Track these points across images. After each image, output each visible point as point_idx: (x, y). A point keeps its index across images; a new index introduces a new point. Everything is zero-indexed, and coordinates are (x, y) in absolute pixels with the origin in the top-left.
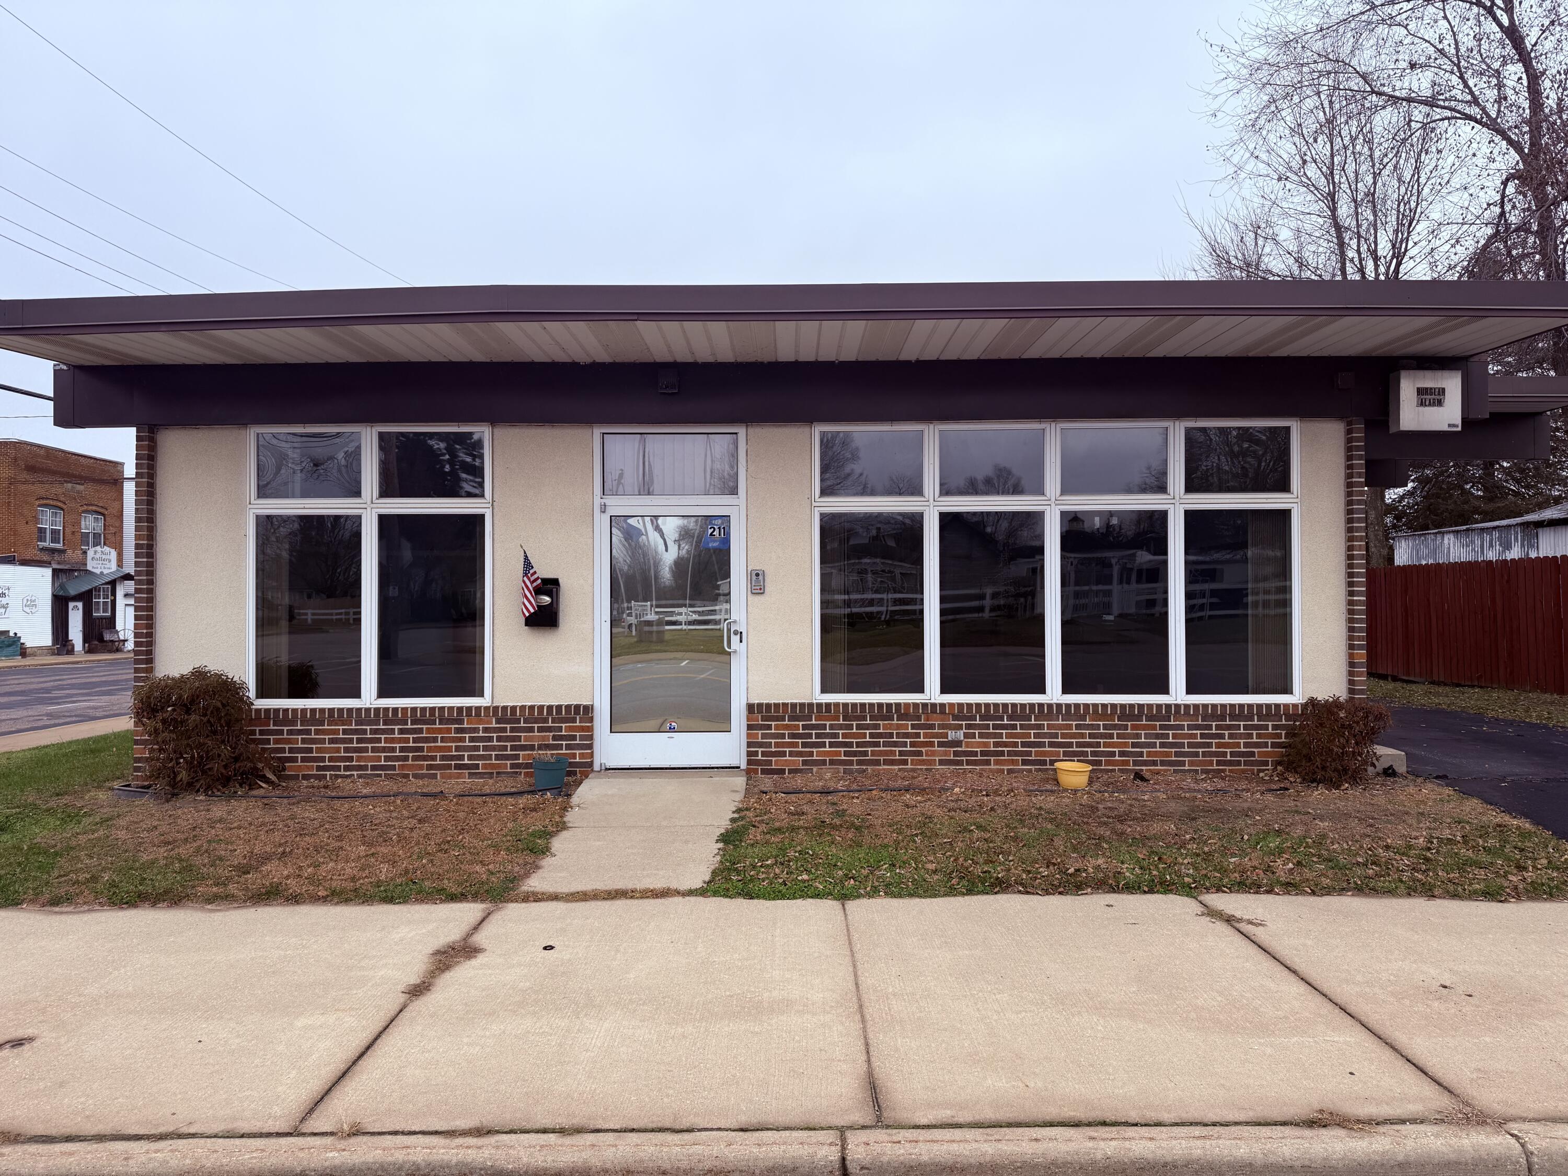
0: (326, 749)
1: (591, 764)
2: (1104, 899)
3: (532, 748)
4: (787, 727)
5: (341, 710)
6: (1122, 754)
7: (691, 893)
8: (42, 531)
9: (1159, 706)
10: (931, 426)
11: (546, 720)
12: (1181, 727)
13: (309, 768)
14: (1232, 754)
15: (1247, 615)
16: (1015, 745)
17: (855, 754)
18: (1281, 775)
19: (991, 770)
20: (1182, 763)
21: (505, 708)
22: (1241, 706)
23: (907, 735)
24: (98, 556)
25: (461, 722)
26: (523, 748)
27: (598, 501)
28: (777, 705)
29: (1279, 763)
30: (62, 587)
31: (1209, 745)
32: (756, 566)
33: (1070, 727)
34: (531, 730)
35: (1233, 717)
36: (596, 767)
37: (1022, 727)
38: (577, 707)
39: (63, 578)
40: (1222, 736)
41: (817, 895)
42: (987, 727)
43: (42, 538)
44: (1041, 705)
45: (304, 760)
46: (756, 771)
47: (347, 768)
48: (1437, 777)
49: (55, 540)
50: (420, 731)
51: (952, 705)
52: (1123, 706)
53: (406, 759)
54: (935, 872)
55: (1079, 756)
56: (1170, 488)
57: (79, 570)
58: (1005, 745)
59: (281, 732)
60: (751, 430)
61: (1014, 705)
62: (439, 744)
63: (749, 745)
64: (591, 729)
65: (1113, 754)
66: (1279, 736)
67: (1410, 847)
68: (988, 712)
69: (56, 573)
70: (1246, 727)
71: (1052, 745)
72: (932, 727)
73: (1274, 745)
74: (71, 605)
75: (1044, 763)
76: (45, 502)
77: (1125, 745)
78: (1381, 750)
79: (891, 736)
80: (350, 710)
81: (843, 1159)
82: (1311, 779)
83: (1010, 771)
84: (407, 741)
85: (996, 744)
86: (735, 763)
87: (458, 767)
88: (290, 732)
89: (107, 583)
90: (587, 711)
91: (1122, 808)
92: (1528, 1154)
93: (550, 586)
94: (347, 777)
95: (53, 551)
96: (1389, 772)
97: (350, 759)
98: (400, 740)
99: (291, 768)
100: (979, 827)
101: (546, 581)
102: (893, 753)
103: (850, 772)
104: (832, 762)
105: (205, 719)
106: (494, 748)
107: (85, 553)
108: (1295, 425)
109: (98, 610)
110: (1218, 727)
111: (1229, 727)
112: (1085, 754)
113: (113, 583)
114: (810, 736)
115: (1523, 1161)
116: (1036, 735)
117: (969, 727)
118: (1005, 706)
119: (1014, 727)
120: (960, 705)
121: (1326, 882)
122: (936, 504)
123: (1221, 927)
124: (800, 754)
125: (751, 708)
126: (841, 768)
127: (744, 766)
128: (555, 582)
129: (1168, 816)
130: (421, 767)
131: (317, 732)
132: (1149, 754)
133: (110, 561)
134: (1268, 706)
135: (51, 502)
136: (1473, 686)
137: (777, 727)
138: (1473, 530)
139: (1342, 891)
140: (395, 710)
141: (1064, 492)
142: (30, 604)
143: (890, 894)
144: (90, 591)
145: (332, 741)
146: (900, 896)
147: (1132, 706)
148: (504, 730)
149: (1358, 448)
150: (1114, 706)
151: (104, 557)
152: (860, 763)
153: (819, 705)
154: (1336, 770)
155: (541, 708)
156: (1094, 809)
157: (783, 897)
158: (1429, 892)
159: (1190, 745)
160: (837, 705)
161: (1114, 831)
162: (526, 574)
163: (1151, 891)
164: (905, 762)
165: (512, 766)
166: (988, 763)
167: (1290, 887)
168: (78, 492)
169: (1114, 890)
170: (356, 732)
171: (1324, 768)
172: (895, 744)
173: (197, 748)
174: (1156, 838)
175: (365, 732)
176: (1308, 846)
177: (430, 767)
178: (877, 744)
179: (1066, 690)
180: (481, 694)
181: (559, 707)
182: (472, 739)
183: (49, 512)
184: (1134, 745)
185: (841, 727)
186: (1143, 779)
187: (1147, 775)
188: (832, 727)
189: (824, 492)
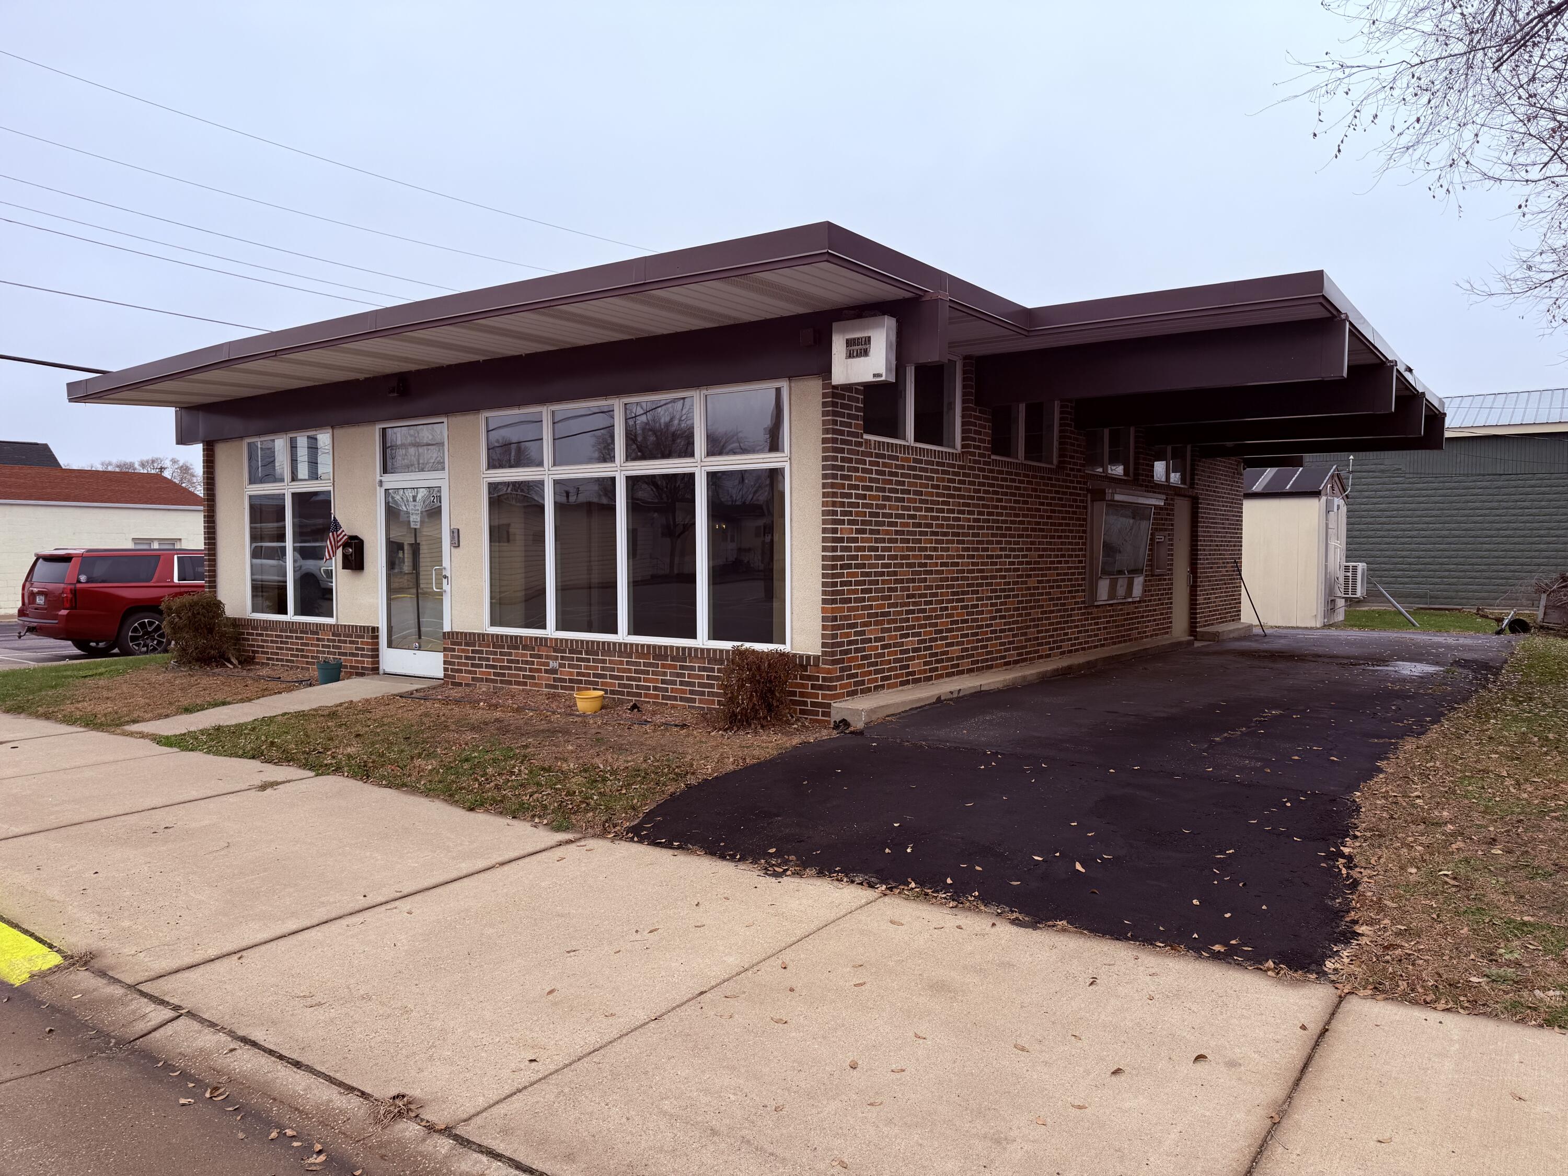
1: (377, 669)
4: (464, 650)
9: (689, 649)
10: (546, 407)
11: (351, 636)
12: (696, 668)
16: (589, 675)
23: (527, 663)
25: (318, 634)
27: (378, 478)
32: (454, 525)
33: (622, 662)
34: (346, 642)
36: (381, 671)
37: (594, 660)
38: (370, 627)
42: (574, 659)
44: (611, 644)
45: (261, 653)
46: (446, 683)
50: (303, 638)
51: (561, 640)
56: (697, 452)
58: (583, 675)
60: (450, 419)
61: (588, 643)
63: (445, 663)
64: (377, 644)
68: (573, 647)
71: (611, 677)
72: (542, 656)
77: (657, 681)
79: (518, 662)
84: (298, 644)
85: (578, 674)
86: (437, 676)
90: (375, 631)
96: (839, 725)
101: (350, 537)
102: (519, 676)
104: (486, 680)
108: (785, 386)
114: (475, 658)
116: (602, 669)
117: (563, 658)
118: (582, 642)
119: (590, 660)
120: (565, 640)
122: (550, 472)
124: (468, 672)
125: (445, 635)
126: (490, 685)
127: (442, 678)
131: (266, 635)
132: (672, 690)
137: (460, 650)
145: (271, 642)
148: (335, 641)
149: (826, 404)
152: (501, 682)
153: (486, 635)
159: (699, 685)
164: (525, 684)
166: (573, 688)
170: (280, 636)
172: (520, 669)
175: (283, 637)
178: (510, 668)
179: (631, 631)
182: (322, 646)
184: (663, 681)
186: (638, 710)
189: (489, 466)
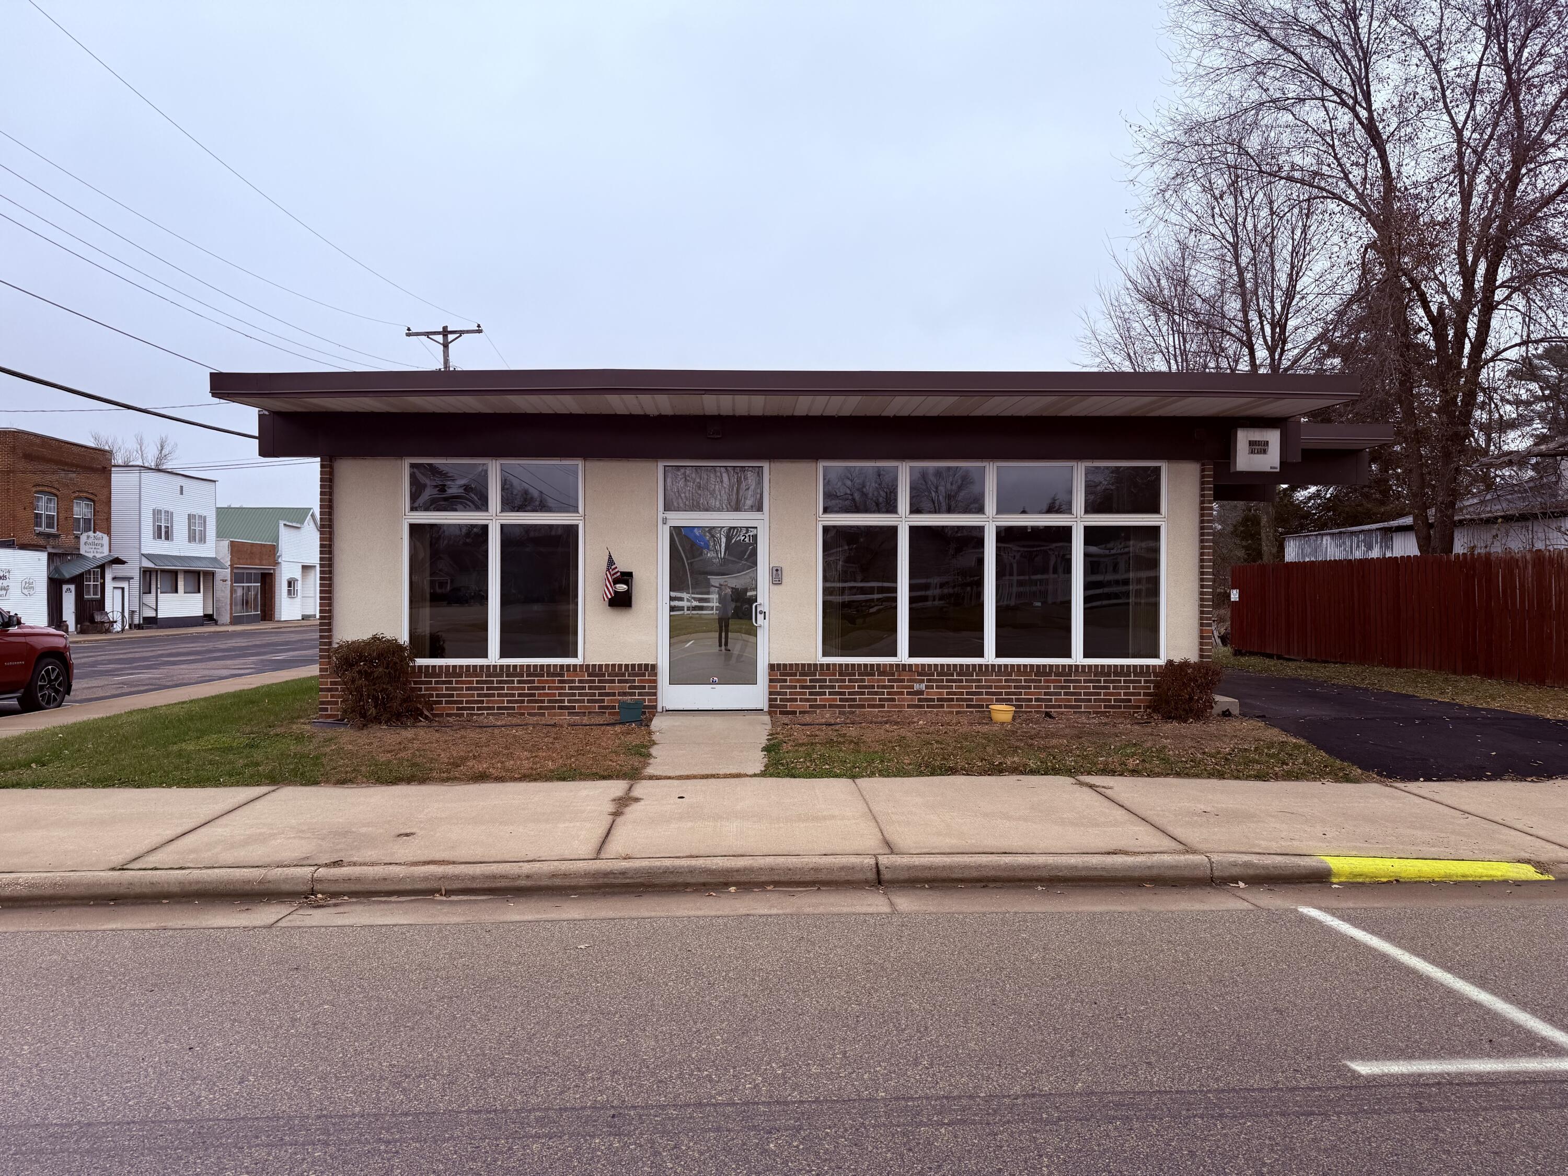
0: (464, 694)
1: (655, 707)
2: (1014, 778)
3: (614, 694)
4: (798, 681)
5: (475, 667)
6: (1037, 700)
7: (755, 775)
8: (38, 516)
9: (1064, 666)
10: (904, 463)
11: (624, 675)
12: (1079, 681)
13: (450, 709)
14: (1115, 700)
15: (1128, 604)
16: (962, 693)
17: (847, 700)
18: (1149, 715)
19: (944, 712)
20: (1080, 707)
21: (594, 666)
22: (1122, 666)
23: (884, 687)
24: (90, 541)
25: (562, 675)
26: (608, 694)
27: (661, 515)
28: (791, 665)
29: (1148, 707)
30: (57, 570)
31: (1099, 694)
32: (775, 564)
33: (1001, 681)
34: (613, 681)
35: (1116, 674)
36: (659, 709)
37: (967, 681)
38: (647, 665)
39: (57, 562)
40: (1108, 688)
41: (837, 776)
42: (942, 681)
43: (38, 524)
44: (980, 666)
45: (447, 702)
46: (775, 712)
47: (479, 709)
48: (1258, 717)
49: (50, 525)
50: (533, 682)
51: (917, 665)
52: (1038, 666)
53: (523, 701)
54: (910, 764)
55: (1007, 701)
56: (1074, 510)
57: (72, 554)
58: (955, 693)
59: (430, 682)
60: (772, 464)
61: (961, 666)
62: (547, 691)
63: (771, 693)
64: (655, 681)
65: (1031, 700)
66: (1149, 688)
67: (1219, 753)
68: (944, 671)
69: (51, 557)
70: (1125, 681)
71: (987, 693)
72: (903, 681)
73: (1145, 694)
74: (65, 587)
75: (982, 706)
76: (41, 488)
77: (1040, 694)
78: (1218, 698)
79: (873, 687)
80: (482, 667)
81: (877, 864)
82: (1168, 717)
83: (958, 713)
84: (523, 689)
85: (948, 694)
86: (759, 707)
87: (560, 708)
88: (437, 683)
89: (97, 567)
90: (652, 669)
91: (1033, 732)
92: (1211, 863)
93: (626, 577)
94: (479, 715)
95: (49, 536)
96: (1226, 714)
97: (482, 702)
98: (518, 688)
99: (437, 709)
100: (937, 742)
101: (623, 574)
102: (874, 699)
103: (843, 713)
104: (830, 706)
105: (387, 671)
106: (586, 695)
107: (78, 538)
108: (1164, 466)
109: (88, 593)
110: (1105, 681)
111: (1113, 681)
112: (1011, 700)
113: (102, 567)
114: (815, 687)
115: (1208, 865)
116: (977, 687)
117: (929, 681)
118: (955, 666)
119: (961, 681)
120: (923, 665)
121: (1157, 770)
122: (907, 519)
123: (1086, 789)
124: (807, 700)
125: (772, 667)
126: (837, 710)
127: (766, 709)
128: (630, 574)
129: (1064, 736)
130: (534, 708)
131: (457, 682)
132: (1056, 700)
133: (102, 546)
134: (1142, 666)
135: (46, 489)
136: (1336, 663)
137: (791, 681)
138: (1344, 533)
139: (1167, 775)
140: (515, 667)
141: (999, 511)
142: (28, 586)
143: (882, 775)
144: (82, 575)
145: (468, 689)
146: (888, 776)
147: (1044, 666)
148: (594, 681)
149: (1209, 482)
150: (1032, 666)
151: (96, 542)
152: (850, 706)
153: (822, 665)
154: (1184, 710)
155: (620, 666)
156: (1014, 732)
157: (815, 777)
158: (1221, 776)
159: (1085, 694)
160: (834, 665)
161: (1026, 744)
162: (608, 570)
163: (1046, 774)
164: (883, 706)
165: (600, 707)
166: (942, 706)
167: (1135, 772)
168: (71, 479)
169: (1022, 773)
170: (486, 682)
171: (1176, 709)
172: (876, 693)
173: (381, 691)
174: (1053, 747)
175: (492, 682)
176: (1152, 752)
177: (540, 708)
178: (863, 693)
179: (999, 654)
180: (575, 655)
181: (633, 666)
182: (570, 688)
183: (45, 498)
184: (1046, 694)
185: (837, 681)
186: (1051, 717)
187: (1054, 715)
188: (830, 681)
189: (826, 510)
